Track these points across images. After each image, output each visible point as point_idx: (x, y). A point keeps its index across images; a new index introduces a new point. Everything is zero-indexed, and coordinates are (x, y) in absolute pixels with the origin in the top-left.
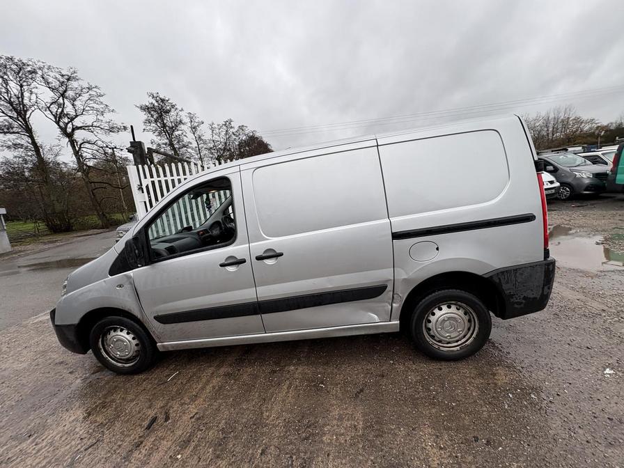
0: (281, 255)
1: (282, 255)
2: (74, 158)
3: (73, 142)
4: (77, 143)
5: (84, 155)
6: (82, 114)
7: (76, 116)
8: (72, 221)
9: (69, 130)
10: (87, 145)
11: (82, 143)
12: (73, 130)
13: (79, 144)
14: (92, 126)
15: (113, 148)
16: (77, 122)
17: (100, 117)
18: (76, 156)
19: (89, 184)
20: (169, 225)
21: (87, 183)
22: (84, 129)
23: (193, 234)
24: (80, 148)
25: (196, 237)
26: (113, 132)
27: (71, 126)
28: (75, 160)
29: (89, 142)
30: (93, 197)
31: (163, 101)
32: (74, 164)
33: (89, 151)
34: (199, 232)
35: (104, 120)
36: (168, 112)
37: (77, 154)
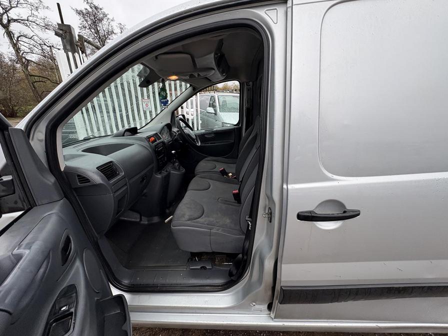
0: (355, 214)
1: (358, 215)
2: (12, 50)
3: (10, 34)
4: (14, 35)
5: (22, 48)
6: (17, 6)
7: (12, 8)
8: (16, 108)
9: (5, 21)
10: (24, 39)
11: (19, 36)
12: (9, 21)
13: (16, 36)
14: (28, 20)
15: (50, 47)
16: (13, 14)
17: (36, 13)
18: (14, 48)
19: (29, 77)
20: (103, 121)
21: (27, 76)
22: (19, 22)
23: (141, 139)
24: (18, 40)
25: (146, 144)
26: (48, 29)
27: (6, 17)
28: (14, 52)
29: (25, 36)
30: (34, 88)
31: (96, 8)
32: (12, 55)
33: (26, 44)
34: (149, 138)
35: (39, 16)
36: (101, 20)
37: (15, 46)
